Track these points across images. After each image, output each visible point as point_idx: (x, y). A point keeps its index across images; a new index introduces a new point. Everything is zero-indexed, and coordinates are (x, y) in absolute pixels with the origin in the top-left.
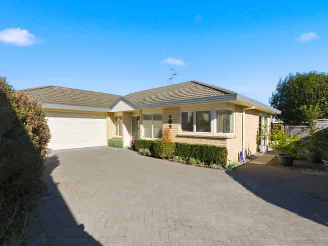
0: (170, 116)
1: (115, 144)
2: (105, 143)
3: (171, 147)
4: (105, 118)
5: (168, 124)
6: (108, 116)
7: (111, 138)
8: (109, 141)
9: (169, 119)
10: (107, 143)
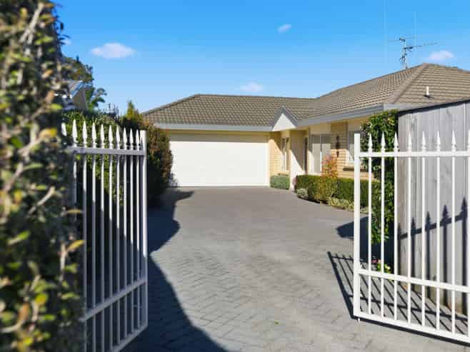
0: (338, 138)
1: (279, 182)
2: (266, 183)
3: (328, 184)
4: (267, 142)
5: (336, 150)
6: (272, 138)
7: (275, 174)
8: (272, 178)
9: (336, 141)
10: (269, 181)
